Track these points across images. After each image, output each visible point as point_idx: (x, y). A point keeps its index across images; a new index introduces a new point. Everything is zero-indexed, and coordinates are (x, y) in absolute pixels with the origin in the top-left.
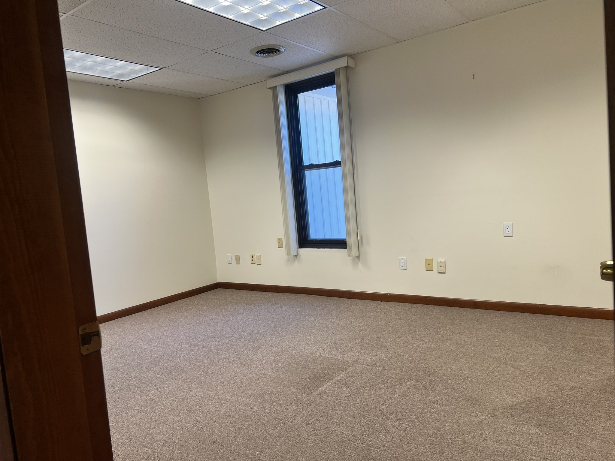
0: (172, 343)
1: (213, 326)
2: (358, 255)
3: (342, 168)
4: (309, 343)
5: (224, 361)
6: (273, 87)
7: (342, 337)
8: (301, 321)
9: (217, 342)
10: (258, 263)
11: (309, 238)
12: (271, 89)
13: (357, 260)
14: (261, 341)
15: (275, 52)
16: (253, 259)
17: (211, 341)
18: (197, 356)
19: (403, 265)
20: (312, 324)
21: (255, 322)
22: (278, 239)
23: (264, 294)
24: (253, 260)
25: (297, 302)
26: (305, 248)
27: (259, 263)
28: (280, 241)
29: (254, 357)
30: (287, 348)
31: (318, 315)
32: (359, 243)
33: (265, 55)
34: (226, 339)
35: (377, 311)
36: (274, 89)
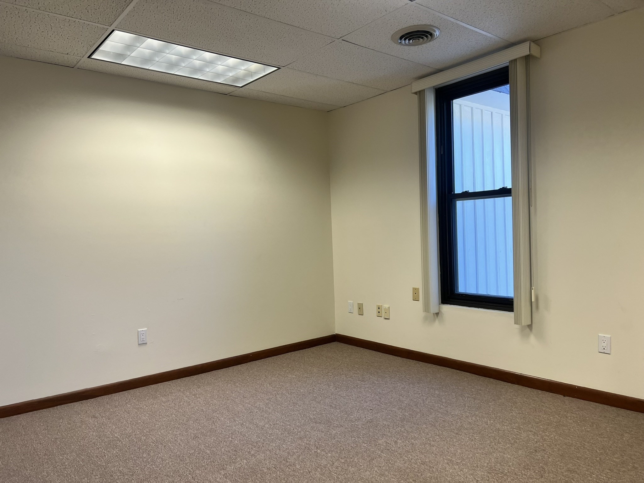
0: (262, 424)
1: (319, 403)
2: (530, 323)
3: (512, 198)
4: (453, 461)
5: (324, 471)
6: (420, 91)
7: (507, 457)
8: (440, 415)
9: (320, 432)
10: (385, 317)
11: (456, 292)
12: (417, 94)
13: (528, 329)
14: (380, 442)
15: (427, 36)
16: (379, 310)
17: (312, 428)
18: (288, 453)
19: (604, 347)
20: (457, 423)
21: (376, 404)
22: (413, 288)
23: (391, 358)
24: (379, 312)
25: (435, 379)
26: (450, 304)
27: (387, 317)
28: (416, 291)
29: (368, 473)
30: (418, 463)
31: (467, 407)
32: (533, 306)
33: (411, 41)
34: (333, 429)
35: (559, 414)
36: (421, 94)
